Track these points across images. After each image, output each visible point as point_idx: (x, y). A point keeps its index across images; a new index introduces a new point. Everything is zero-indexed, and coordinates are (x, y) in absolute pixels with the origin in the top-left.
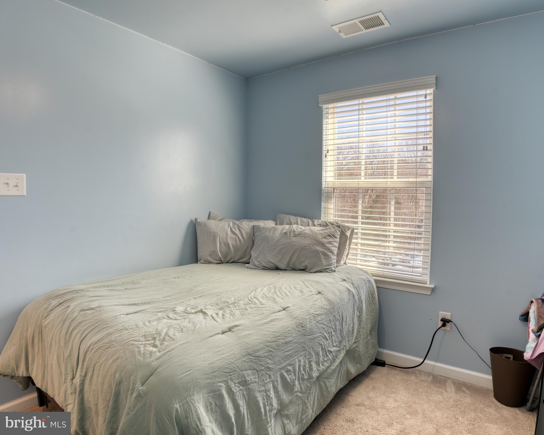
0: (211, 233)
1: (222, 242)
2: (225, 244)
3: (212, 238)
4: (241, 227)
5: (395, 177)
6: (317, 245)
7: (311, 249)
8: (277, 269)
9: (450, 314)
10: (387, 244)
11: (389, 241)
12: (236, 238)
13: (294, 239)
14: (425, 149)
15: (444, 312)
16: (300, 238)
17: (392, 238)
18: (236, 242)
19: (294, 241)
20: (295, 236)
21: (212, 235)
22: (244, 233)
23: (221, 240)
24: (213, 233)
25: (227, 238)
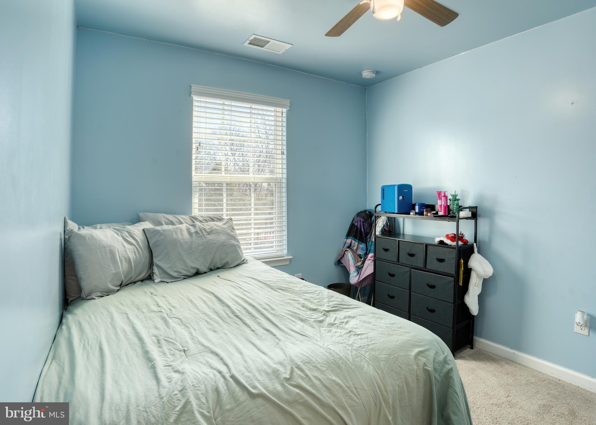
0: (105, 248)
1: (122, 258)
2: (125, 259)
3: (108, 255)
4: (133, 233)
5: (251, 174)
6: (232, 239)
7: (229, 244)
8: (197, 274)
9: (301, 274)
10: (250, 231)
11: (251, 228)
12: (134, 250)
13: (210, 237)
14: (283, 153)
15: (298, 274)
16: (214, 235)
17: (253, 226)
18: (135, 254)
19: (211, 240)
20: (209, 233)
21: (107, 250)
22: (139, 240)
23: (121, 256)
24: (108, 247)
25: (126, 252)
